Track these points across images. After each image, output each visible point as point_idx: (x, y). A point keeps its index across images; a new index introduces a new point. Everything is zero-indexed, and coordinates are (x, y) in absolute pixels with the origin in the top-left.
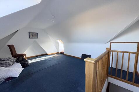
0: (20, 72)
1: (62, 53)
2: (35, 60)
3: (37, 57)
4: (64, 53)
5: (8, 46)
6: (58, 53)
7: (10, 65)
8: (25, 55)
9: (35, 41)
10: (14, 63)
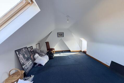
0: (46, 63)
1: (85, 52)
2: (60, 54)
3: (62, 52)
4: (87, 53)
5: (46, 43)
6: (81, 51)
7: (43, 56)
8: (54, 49)
9: (61, 39)
10: (46, 55)
